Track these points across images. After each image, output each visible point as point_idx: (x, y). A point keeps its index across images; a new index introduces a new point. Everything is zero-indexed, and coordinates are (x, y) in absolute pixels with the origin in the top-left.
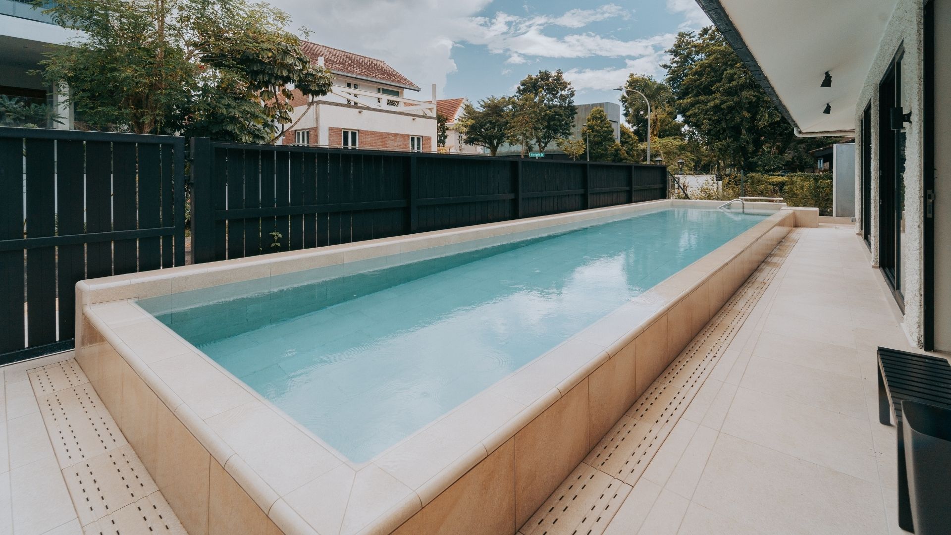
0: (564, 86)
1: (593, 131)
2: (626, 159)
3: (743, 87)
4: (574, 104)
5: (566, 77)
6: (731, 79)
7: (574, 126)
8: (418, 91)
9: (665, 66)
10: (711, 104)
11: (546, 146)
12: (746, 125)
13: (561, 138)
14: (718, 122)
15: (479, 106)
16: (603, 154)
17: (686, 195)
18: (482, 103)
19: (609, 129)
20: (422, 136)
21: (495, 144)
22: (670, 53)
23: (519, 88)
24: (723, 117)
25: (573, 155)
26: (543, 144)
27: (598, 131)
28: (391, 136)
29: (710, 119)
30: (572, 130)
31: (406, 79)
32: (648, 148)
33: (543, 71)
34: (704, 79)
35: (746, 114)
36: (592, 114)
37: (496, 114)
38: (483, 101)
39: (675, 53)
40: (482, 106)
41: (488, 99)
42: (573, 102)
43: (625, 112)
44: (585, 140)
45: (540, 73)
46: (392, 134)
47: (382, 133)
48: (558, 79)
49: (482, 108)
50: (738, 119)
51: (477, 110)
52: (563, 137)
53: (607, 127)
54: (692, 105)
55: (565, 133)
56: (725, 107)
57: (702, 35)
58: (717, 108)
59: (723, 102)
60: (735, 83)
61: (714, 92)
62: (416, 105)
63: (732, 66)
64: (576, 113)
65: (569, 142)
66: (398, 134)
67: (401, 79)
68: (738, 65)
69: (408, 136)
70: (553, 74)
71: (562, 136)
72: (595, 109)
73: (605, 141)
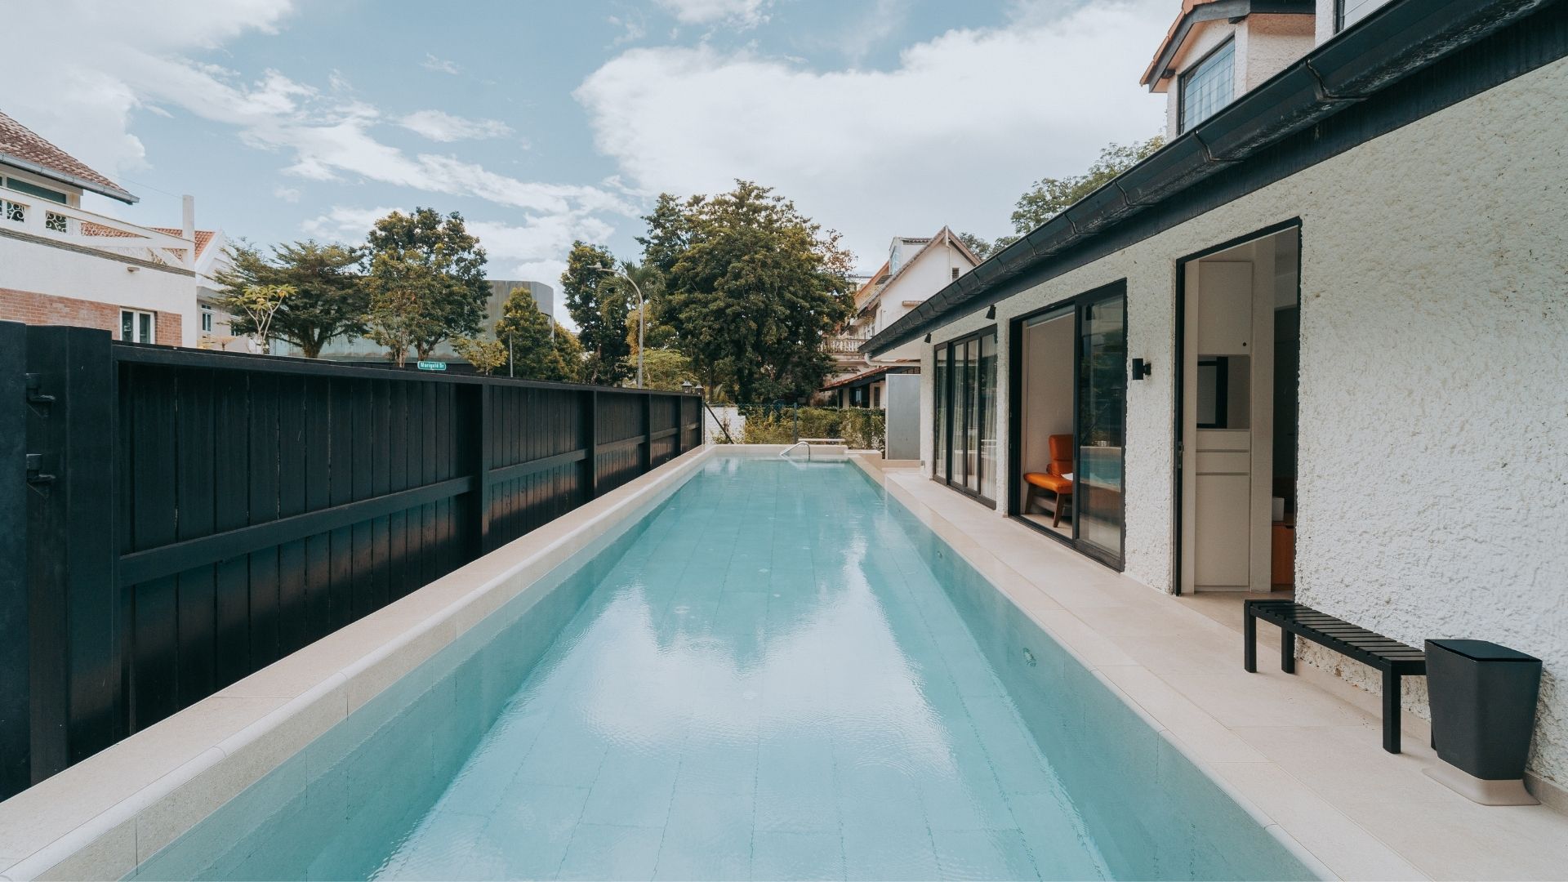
0: (466, 243)
1: (517, 329)
2: (568, 378)
3: (749, 289)
4: (485, 278)
5: (469, 229)
6: (737, 276)
7: (485, 317)
8: (129, 203)
9: (642, 241)
10: (713, 306)
11: (431, 349)
12: (752, 339)
13: (464, 337)
14: (721, 330)
15: (274, 256)
16: (534, 367)
17: (727, 437)
18: (284, 252)
19: (545, 327)
20: (156, 313)
21: (316, 339)
22: (648, 221)
23: (373, 233)
24: (725, 326)
25: (485, 368)
26: (425, 346)
27: (526, 330)
28: (60, 306)
29: (710, 328)
30: (482, 324)
31: (84, 167)
32: (640, 365)
33: (424, 208)
34: (699, 269)
35: (753, 325)
36: (514, 299)
37: (320, 279)
38: (287, 248)
39: (656, 222)
40: (281, 256)
41: (300, 244)
42: (485, 274)
43: (569, 301)
44: (505, 342)
45: (419, 211)
46: (62, 300)
47: (31, 296)
48: (456, 229)
49: (282, 262)
50: (743, 330)
51: (270, 264)
52: (466, 335)
53: (541, 324)
54: (686, 304)
55: (471, 328)
56: (731, 313)
57: (690, 205)
58: (720, 313)
59: (728, 306)
60: (743, 281)
61: (716, 290)
62: (136, 236)
63: (738, 258)
64: (490, 295)
65: (478, 344)
66: (82, 302)
67: (69, 164)
68: (746, 258)
69: (113, 308)
70: (444, 215)
71: (464, 333)
72: (514, 290)
73: (538, 346)
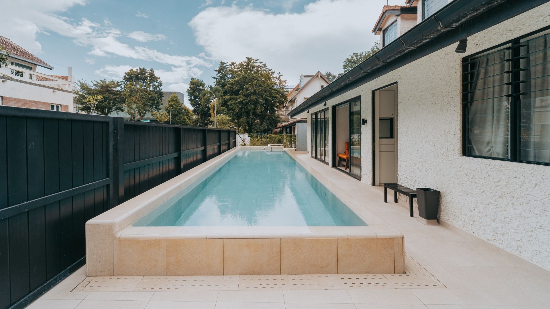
0: (155, 79)
1: (172, 108)
2: (189, 125)
3: (251, 94)
4: (162, 91)
6: (247, 90)
7: (162, 104)
8: (51, 69)
9: (214, 78)
10: (239, 100)
11: (144, 115)
12: (252, 111)
13: (155, 111)
14: (242, 108)
15: (92, 85)
16: (178, 121)
17: (245, 144)
18: (96, 83)
19: (182, 107)
20: (61, 105)
21: (106, 112)
22: (216, 71)
23: (125, 77)
24: (243, 107)
25: (162, 122)
26: (142, 114)
27: (175, 108)
28: (34, 103)
29: (238, 107)
30: (161, 106)
31: (36, 58)
32: (215, 120)
33: (141, 68)
34: (234, 87)
35: (253, 106)
36: (172, 98)
37: (107, 92)
38: (97, 82)
39: (219, 72)
40: (94, 85)
41: (101, 81)
42: (162, 90)
43: (189, 99)
44: (168, 113)
45: (140, 69)
46: (34, 102)
47: (25, 100)
48: (152, 75)
49: (95, 87)
50: (249, 108)
51: (91, 88)
52: (156, 111)
53: (180, 106)
54: (230, 99)
55: (157, 108)
56: (245, 102)
57: (231, 65)
58: (241, 102)
59: (244, 100)
60: (249, 91)
61: (240, 94)
62: (55, 80)
63: (247, 84)
64: (163, 97)
65: (160, 114)
66: (40, 102)
67: (32, 57)
68: (250, 83)
69: (49, 104)
70: (148, 70)
71: (155, 110)
72: (173, 95)
73: (179, 114)
